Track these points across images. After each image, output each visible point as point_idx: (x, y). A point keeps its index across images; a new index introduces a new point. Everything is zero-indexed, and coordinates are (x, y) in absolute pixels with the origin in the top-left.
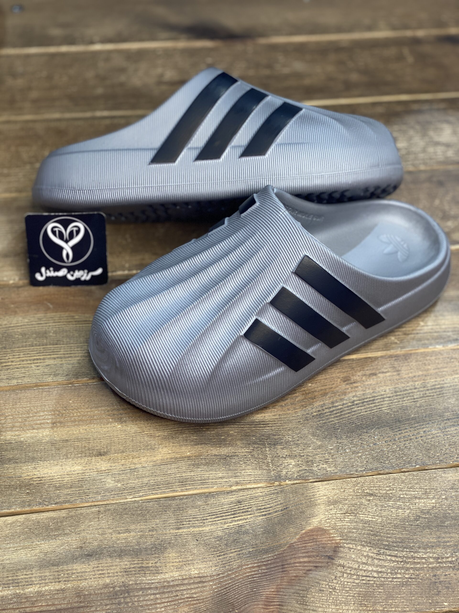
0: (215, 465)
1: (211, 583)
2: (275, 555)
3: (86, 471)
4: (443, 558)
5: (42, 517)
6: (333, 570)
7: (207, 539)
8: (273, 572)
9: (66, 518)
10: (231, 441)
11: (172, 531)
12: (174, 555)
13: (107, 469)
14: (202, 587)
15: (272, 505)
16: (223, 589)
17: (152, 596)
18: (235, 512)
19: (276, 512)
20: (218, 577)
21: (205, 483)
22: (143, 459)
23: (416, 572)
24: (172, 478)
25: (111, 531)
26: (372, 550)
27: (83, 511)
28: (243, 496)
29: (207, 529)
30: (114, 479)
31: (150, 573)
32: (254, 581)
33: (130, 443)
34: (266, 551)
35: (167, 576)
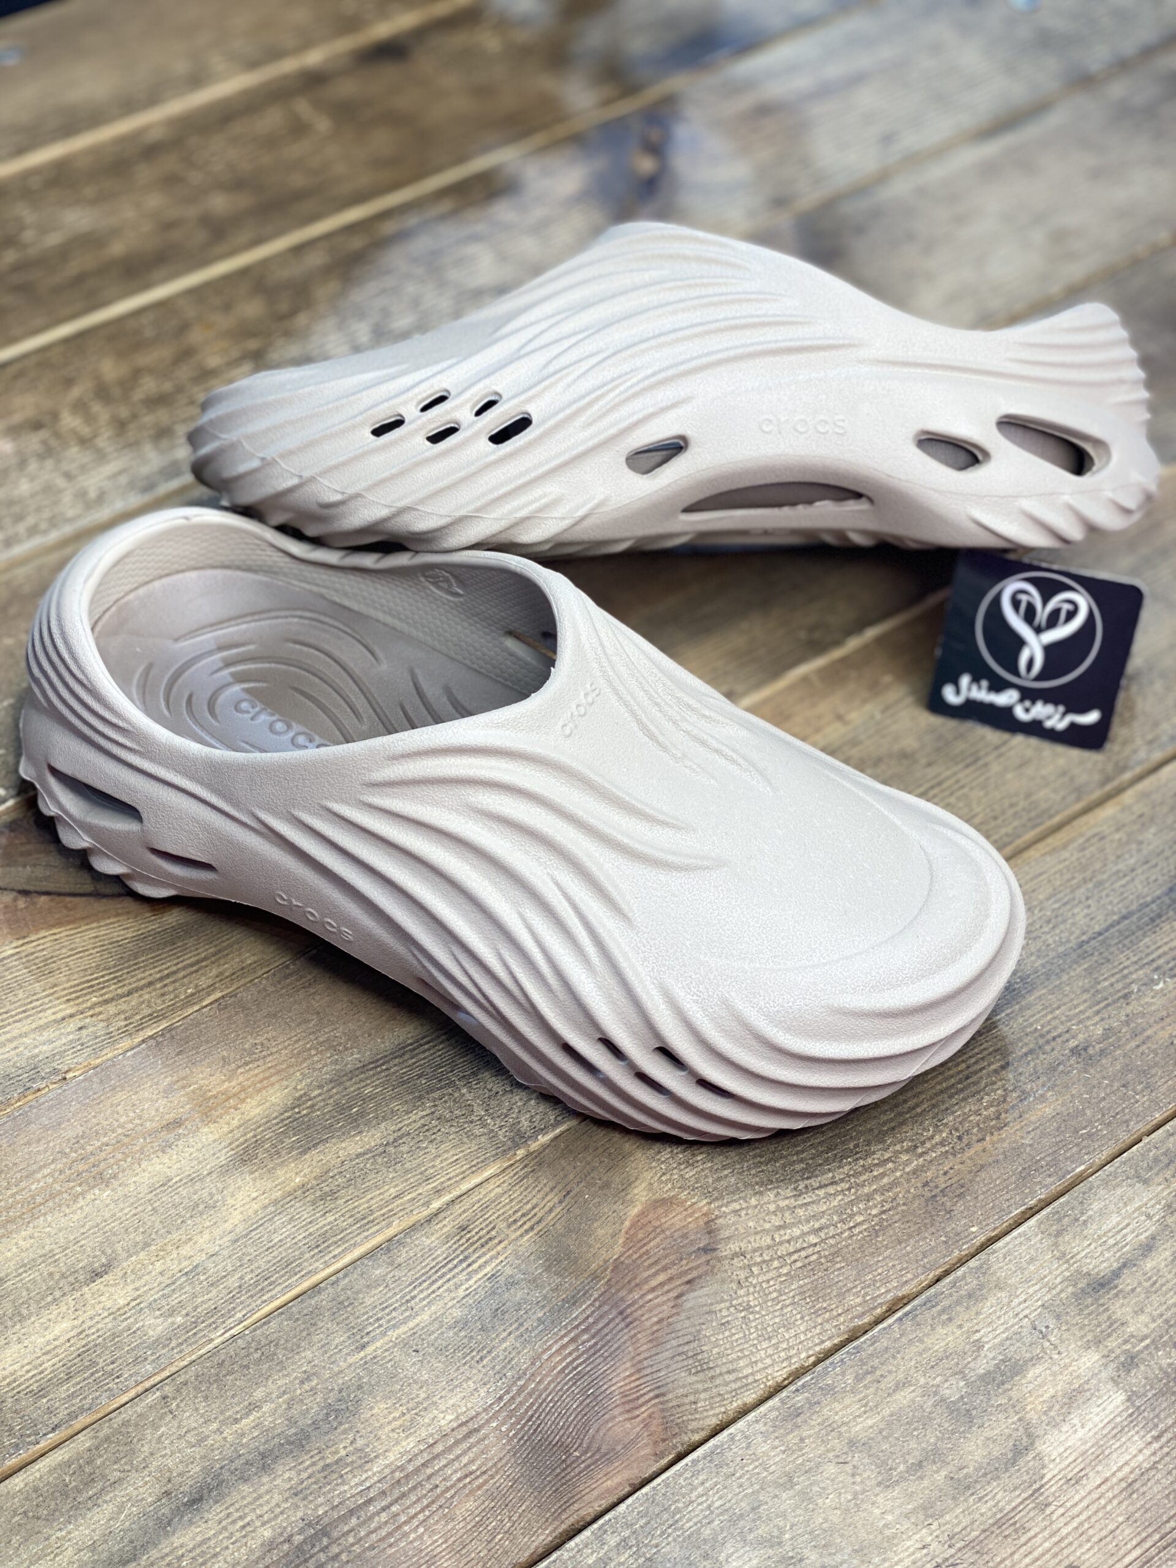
0: (370, 1177)
1: (494, 1425)
2: (595, 1300)
3: (85, 1326)
4: (923, 1143)
5: (38, 1475)
6: (726, 1271)
7: (436, 1339)
8: (608, 1338)
9: (97, 1448)
10: (376, 1110)
11: (350, 1360)
12: (383, 1406)
13: (129, 1298)
14: (478, 1442)
15: (534, 1201)
16: (525, 1425)
17: (384, 1515)
18: (466, 1253)
19: (551, 1210)
20: (502, 1404)
21: (369, 1222)
22: (203, 1240)
23: (887, 1194)
24: (290, 1248)
25: (215, 1426)
26: (782, 1193)
27: (127, 1414)
28: (464, 1212)
29: (425, 1317)
30: (158, 1313)
31: (351, 1471)
32: (581, 1376)
33: (153, 1218)
34: (573, 1301)
35: (391, 1457)
